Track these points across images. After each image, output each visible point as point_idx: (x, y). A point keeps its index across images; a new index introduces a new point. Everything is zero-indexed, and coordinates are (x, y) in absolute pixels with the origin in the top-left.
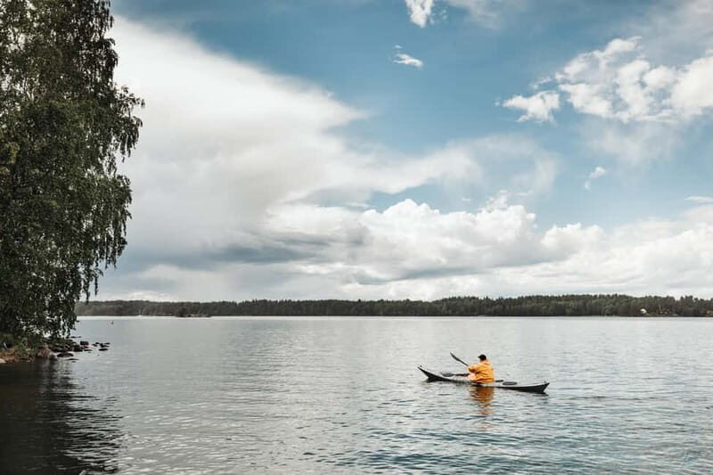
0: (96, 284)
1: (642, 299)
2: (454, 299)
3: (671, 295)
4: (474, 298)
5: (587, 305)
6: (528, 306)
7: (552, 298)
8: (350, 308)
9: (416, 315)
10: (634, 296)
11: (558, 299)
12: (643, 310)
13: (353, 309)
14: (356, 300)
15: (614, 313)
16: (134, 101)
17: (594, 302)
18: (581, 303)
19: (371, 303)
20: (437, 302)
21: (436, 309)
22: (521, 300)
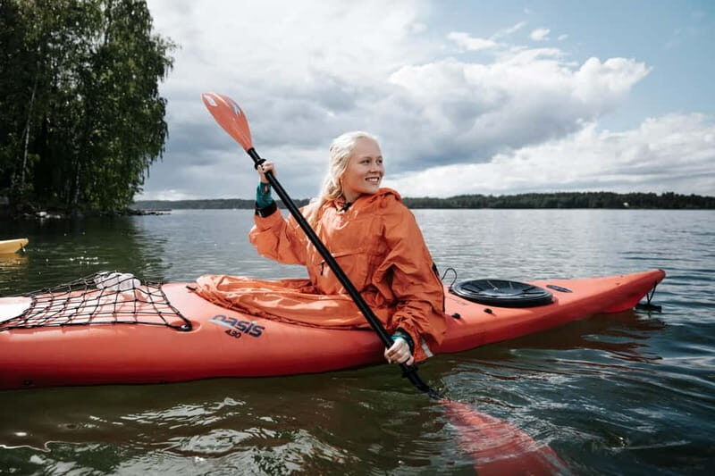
2: (463, 196)
4: (480, 196)
5: (577, 200)
7: (546, 195)
10: (620, 193)
12: (626, 204)
16: (175, 46)
18: (570, 198)
20: (450, 199)
21: (449, 204)
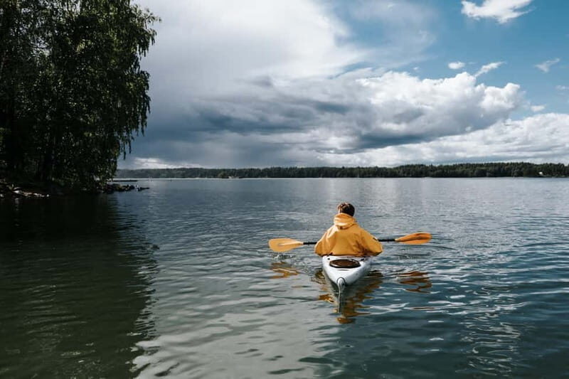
0: (130, 146)
1: (541, 165)
2: (408, 166)
3: (562, 163)
5: (502, 169)
6: (460, 170)
7: (477, 165)
8: (336, 173)
9: (382, 177)
10: (535, 163)
11: (481, 165)
12: (541, 173)
13: (339, 174)
14: (341, 167)
15: (520, 175)
16: (154, 18)
17: (507, 167)
18: (497, 168)
19: (352, 169)
20: (396, 168)
21: (396, 172)
22: (455, 167)
